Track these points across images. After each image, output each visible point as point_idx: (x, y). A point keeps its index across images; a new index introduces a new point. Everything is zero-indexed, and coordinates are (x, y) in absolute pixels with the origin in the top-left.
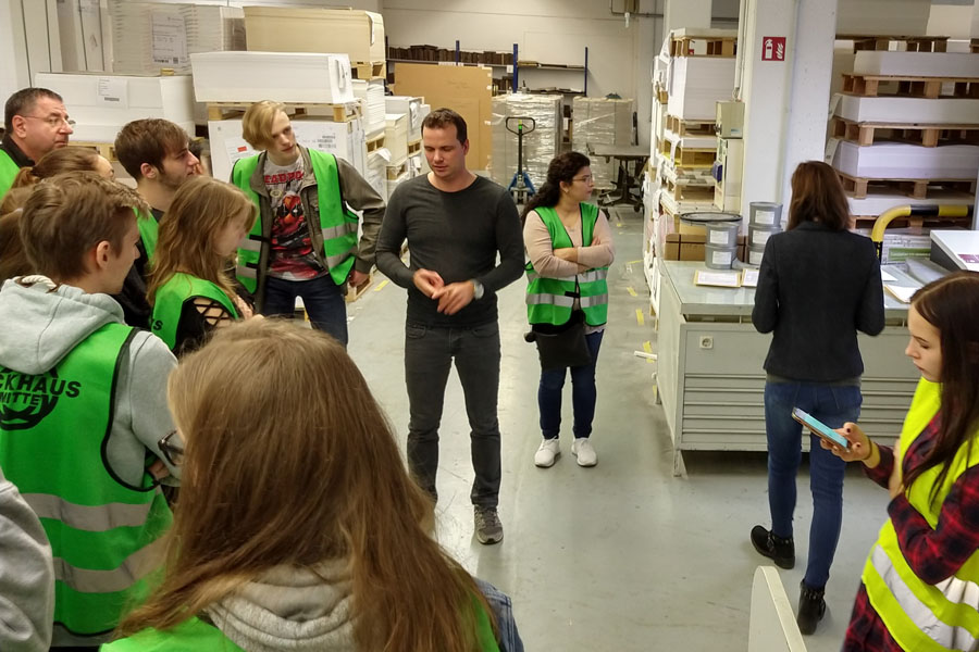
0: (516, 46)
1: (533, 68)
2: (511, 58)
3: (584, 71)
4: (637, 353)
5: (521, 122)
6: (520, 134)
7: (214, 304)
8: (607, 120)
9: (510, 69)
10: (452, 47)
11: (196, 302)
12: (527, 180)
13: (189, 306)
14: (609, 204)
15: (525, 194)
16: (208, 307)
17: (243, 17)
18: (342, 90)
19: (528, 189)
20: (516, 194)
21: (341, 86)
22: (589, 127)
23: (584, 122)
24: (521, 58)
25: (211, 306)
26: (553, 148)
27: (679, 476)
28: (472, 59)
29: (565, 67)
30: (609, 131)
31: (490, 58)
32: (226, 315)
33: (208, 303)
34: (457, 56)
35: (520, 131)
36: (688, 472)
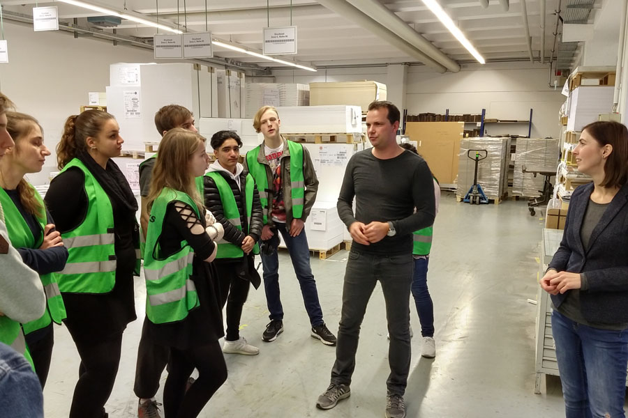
0: (484, 111)
1: (495, 123)
2: (480, 118)
3: (529, 124)
4: (529, 300)
5: (478, 152)
6: (477, 160)
7: (187, 207)
8: (540, 152)
9: (479, 124)
10: (443, 113)
11: (176, 205)
12: (479, 189)
13: (171, 206)
14: (535, 205)
15: (478, 198)
16: (183, 209)
17: (309, 90)
18: (354, 126)
19: (480, 195)
20: (471, 198)
21: (353, 123)
22: (526, 157)
23: (523, 154)
24: (487, 117)
25: (185, 208)
26: (499, 169)
27: (539, 394)
28: (457, 119)
29: (516, 121)
30: (540, 159)
31: (467, 119)
32: (193, 215)
33: (183, 206)
34: (447, 118)
35: (477, 158)
36: (547, 393)
